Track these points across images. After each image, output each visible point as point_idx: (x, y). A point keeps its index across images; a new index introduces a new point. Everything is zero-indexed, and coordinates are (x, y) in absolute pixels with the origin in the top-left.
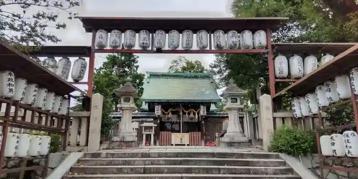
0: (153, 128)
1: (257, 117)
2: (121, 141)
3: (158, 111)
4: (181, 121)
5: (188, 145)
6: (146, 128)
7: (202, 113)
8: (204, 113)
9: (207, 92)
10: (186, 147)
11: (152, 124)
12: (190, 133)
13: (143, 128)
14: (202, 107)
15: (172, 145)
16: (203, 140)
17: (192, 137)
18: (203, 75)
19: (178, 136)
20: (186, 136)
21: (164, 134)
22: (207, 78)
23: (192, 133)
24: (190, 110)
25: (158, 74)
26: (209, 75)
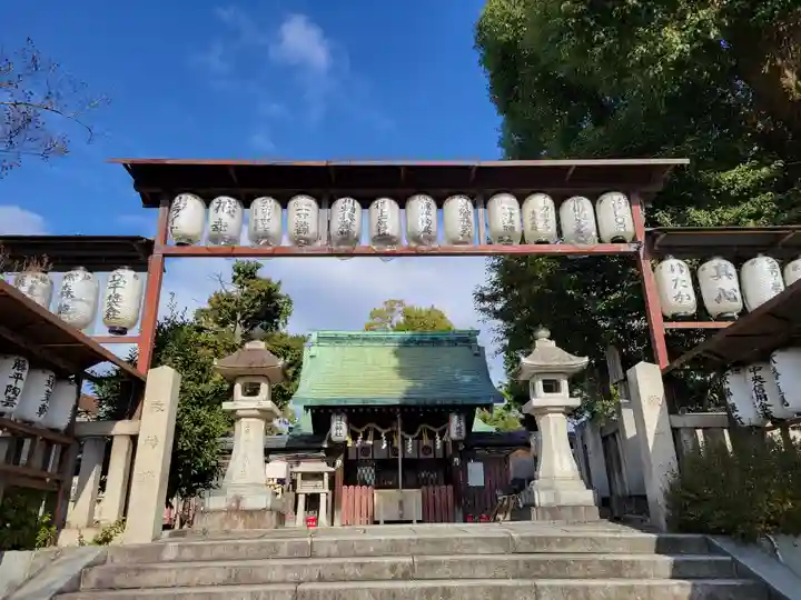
0: (326, 475)
1: (613, 435)
2: (230, 511)
3: (339, 430)
4: (400, 457)
5: (418, 522)
6: (306, 476)
7: (454, 435)
8: (459, 433)
9: (467, 379)
10: (415, 526)
11: (322, 467)
12: (424, 488)
13: (300, 475)
14: (454, 418)
15: (377, 523)
16: (459, 508)
17: (431, 501)
18: (454, 336)
19: (391, 496)
20: (414, 497)
21: (354, 493)
22: (465, 345)
23: (430, 488)
24: (421, 426)
25: (338, 336)
26: (468, 336)
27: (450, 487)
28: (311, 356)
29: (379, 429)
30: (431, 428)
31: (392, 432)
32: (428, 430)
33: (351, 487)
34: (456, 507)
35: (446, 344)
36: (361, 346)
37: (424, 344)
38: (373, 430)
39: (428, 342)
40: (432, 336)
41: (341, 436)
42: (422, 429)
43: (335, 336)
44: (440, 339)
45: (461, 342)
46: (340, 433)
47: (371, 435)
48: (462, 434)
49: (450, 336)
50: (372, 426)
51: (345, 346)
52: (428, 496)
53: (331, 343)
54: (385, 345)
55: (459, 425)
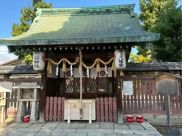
0: (36, 91)
3: (38, 63)
12: (97, 99)
13: (19, 92)
16: (120, 112)
17: (102, 107)
18: (119, 8)
19: (75, 105)
20: (90, 105)
21: (53, 101)
22: (126, 12)
23: (102, 99)
24: (97, 60)
25: (53, 11)
26: (128, 7)
27: (115, 98)
28: (36, 21)
29: (69, 62)
30: (102, 62)
32: (100, 62)
33: (52, 98)
34: (118, 112)
35: (115, 13)
36: (65, 16)
37: (102, 13)
38: (65, 63)
39: (104, 12)
40: (106, 9)
41: (39, 67)
42: (97, 62)
43: (52, 11)
44: (111, 10)
45: (124, 11)
46: (37, 65)
47: (64, 66)
48: (123, 65)
49: (117, 8)
50: (65, 61)
51: (56, 16)
52: (100, 104)
53: (48, 15)
54: (79, 14)
55: (121, 59)
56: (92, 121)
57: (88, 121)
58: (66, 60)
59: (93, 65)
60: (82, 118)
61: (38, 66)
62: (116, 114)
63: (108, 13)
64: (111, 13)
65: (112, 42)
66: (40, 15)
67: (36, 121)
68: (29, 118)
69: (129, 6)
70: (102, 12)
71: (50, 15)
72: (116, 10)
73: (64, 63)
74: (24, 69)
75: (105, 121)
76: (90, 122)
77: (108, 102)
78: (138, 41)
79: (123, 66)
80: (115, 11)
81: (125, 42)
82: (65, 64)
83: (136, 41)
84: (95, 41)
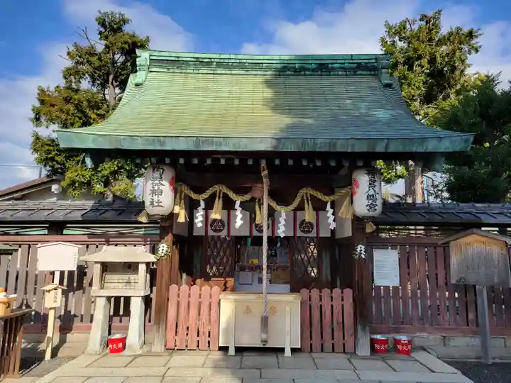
0: (142, 268)
3: (158, 195)
4: (265, 235)
6: (106, 267)
8: (370, 206)
12: (305, 291)
14: (363, 179)
16: (364, 329)
17: (316, 313)
18: (351, 61)
19: (248, 306)
20: (288, 309)
21: (189, 296)
22: (369, 73)
23: (315, 292)
24: (303, 192)
25: (180, 59)
26: (374, 61)
27: (348, 292)
28: (137, 85)
29: (232, 195)
30: (319, 195)
31: (253, 199)
32: (314, 199)
34: (359, 327)
35: (340, 73)
36: (214, 74)
37: (307, 73)
38: (221, 196)
39: (313, 70)
40: (318, 62)
41: (161, 206)
42: (303, 197)
43: (177, 59)
44: (330, 66)
45: (363, 70)
46: (159, 202)
47: (218, 204)
48: (376, 207)
49: (347, 61)
50: (220, 191)
51: (190, 73)
52: (310, 306)
53: (169, 69)
54: (249, 73)
55: (372, 192)
56: (293, 350)
57: (282, 350)
58: (225, 190)
59: (295, 204)
60: (265, 341)
61: (161, 204)
62: (351, 331)
63: (324, 73)
64: (332, 73)
65: (357, 150)
66: (146, 68)
67: (141, 348)
68: (123, 340)
69: (376, 59)
70: (309, 70)
71: (171, 71)
72: (342, 66)
73: (219, 198)
74: (107, 210)
75: (322, 351)
76: (288, 352)
77: (332, 300)
78: (421, 150)
79: (376, 210)
80: (341, 68)
81: (389, 151)
82: (221, 199)
83: (414, 149)
84: (315, 144)
